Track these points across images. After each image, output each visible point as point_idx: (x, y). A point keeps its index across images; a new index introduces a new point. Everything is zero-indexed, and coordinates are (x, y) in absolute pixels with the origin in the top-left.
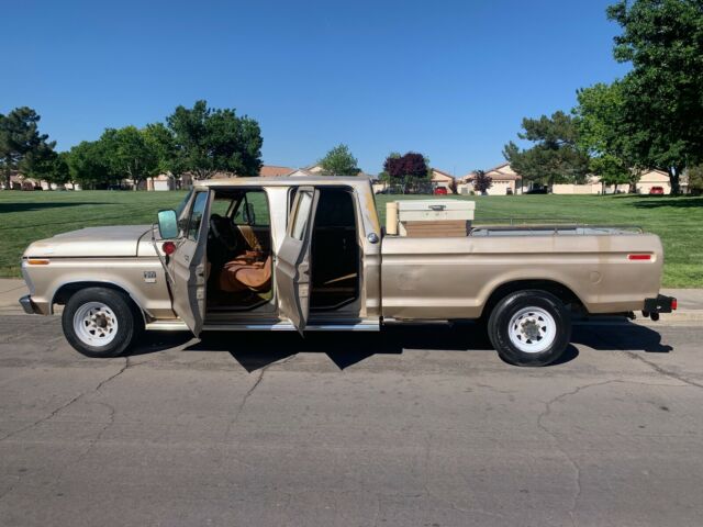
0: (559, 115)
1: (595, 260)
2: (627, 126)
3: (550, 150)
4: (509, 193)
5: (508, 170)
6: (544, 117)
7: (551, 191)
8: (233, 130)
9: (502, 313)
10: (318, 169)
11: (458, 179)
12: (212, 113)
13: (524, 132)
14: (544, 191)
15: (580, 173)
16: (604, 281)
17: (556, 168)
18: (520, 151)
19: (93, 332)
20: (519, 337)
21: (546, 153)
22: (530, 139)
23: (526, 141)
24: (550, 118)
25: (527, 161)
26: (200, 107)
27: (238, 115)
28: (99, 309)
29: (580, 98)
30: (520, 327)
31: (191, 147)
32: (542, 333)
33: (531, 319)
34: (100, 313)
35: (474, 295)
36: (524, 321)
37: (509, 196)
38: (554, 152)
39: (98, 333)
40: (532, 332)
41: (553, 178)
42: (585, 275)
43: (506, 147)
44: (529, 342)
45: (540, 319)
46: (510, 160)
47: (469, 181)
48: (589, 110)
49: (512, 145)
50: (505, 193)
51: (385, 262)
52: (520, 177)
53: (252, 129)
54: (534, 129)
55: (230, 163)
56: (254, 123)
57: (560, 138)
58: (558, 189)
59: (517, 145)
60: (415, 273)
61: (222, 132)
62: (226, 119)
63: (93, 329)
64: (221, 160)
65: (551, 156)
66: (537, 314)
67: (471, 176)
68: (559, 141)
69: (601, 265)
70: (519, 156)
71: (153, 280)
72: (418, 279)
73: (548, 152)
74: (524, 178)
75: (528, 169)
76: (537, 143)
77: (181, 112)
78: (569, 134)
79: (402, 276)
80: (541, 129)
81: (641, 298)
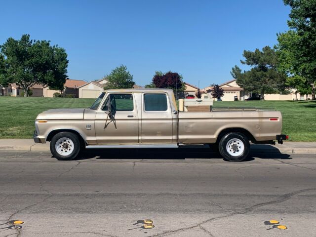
0: (267, 48)
1: (258, 120)
2: (305, 58)
3: (262, 71)
4: (236, 99)
5: (234, 85)
6: (257, 50)
7: (263, 98)
8: (48, 55)
9: (224, 141)
10: (105, 82)
11: (202, 90)
12: (33, 42)
13: (244, 59)
14: (259, 99)
15: (282, 86)
16: (261, 128)
17: (266, 83)
18: (242, 72)
19: (62, 150)
20: (231, 150)
21: (259, 74)
22: (249, 64)
23: (246, 65)
24: (261, 50)
25: (247, 79)
26: (25, 38)
27: (51, 45)
28: (65, 141)
29: (278, 39)
30: (231, 147)
31: (17, 66)
32: (239, 149)
33: (235, 143)
34: (65, 143)
35: (213, 134)
36: (232, 144)
37: (236, 102)
38: (264, 73)
39: (64, 151)
40: (235, 149)
41: (264, 90)
42: (254, 126)
43: (233, 69)
44: (234, 152)
45: (238, 143)
46: (236, 78)
47: (209, 91)
48: (285, 47)
49: (237, 68)
50: (233, 100)
51: (180, 121)
52: (242, 89)
53: (61, 54)
54: (251, 57)
55: (45, 77)
56: (62, 50)
57: (268, 64)
58: (268, 97)
59: (240, 69)
60: (191, 125)
61: (41, 57)
62: (44, 47)
63: (62, 149)
64: (39, 75)
65: (263, 75)
66: (237, 142)
67: (210, 88)
68: (267, 65)
69: (259, 122)
70: (241, 76)
71: (89, 128)
72: (192, 128)
73: (261, 72)
74: (245, 90)
75: (247, 83)
76: (253, 67)
77: (11, 42)
78: (274, 61)
79: (186, 127)
80: (255, 58)
81: (275, 135)
